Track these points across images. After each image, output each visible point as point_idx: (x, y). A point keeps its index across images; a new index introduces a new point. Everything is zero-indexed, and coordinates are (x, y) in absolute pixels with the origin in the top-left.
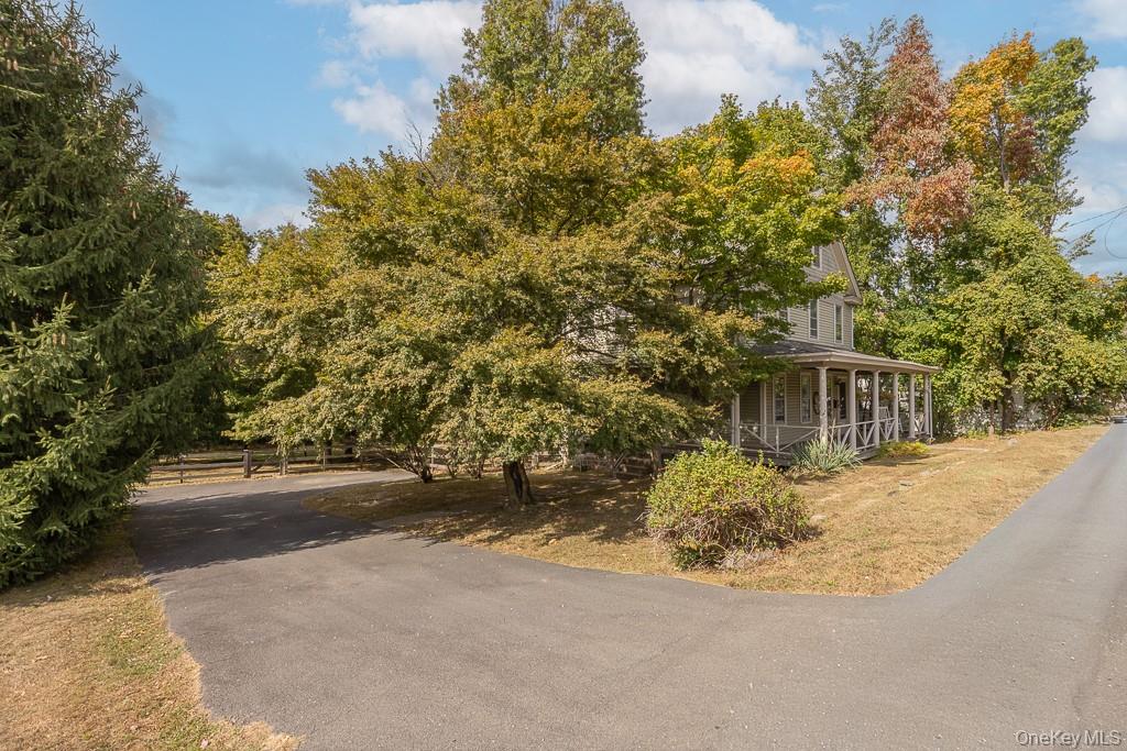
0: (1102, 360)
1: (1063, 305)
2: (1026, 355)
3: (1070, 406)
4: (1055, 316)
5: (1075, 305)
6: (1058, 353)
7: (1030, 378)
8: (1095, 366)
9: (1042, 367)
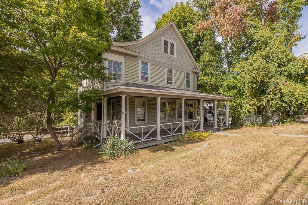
0: (301, 93)
1: (284, 68)
2: (267, 91)
3: (288, 115)
4: (281, 73)
5: (290, 68)
6: (281, 89)
7: (268, 101)
8: (298, 96)
9: (273, 96)
